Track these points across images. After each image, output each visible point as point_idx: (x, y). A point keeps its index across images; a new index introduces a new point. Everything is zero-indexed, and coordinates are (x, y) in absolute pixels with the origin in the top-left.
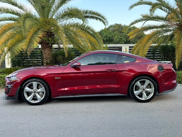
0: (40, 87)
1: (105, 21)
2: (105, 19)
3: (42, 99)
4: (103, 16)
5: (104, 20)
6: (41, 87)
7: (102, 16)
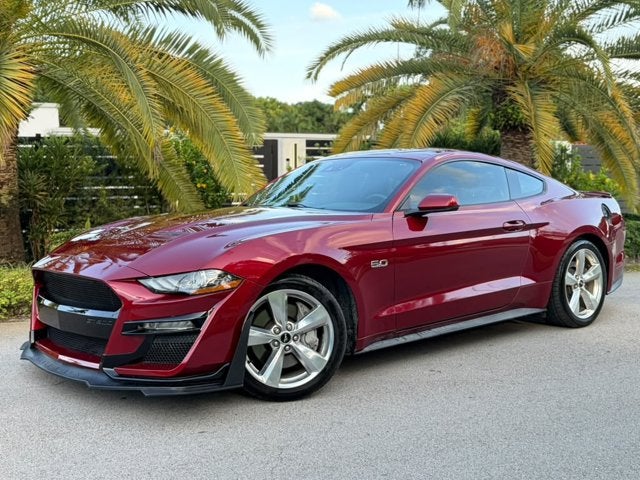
0: (302, 309)
1: (259, 35)
2: (259, 26)
3: (327, 358)
4: (250, 13)
5: (256, 31)
6: (306, 309)
7: (247, 11)
